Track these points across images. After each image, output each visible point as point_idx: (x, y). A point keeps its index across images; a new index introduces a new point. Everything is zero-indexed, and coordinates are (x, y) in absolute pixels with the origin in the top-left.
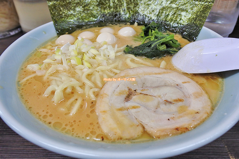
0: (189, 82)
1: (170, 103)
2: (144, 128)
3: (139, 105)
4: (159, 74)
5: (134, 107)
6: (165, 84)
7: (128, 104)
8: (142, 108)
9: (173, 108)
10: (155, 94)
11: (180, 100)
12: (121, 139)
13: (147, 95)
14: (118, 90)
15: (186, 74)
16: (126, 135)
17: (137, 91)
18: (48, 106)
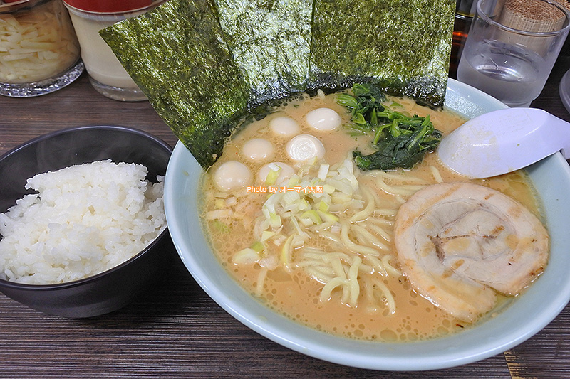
0: (492, 195)
1: (491, 237)
2: (492, 288)
3: (460, 258)
4: (447, 195)
5: (458, 264)
6: (465, 209)
7: (449, 262)
8: (467, 262)
9: (500, 243)
10: (466, 233)
11: (500, 229)
12: (481, 315)
13: (456, 237)
14: (419, 246)
15: (476, 181)
16: (482, 309)
17: (441, 236)
18: (351, 315)
